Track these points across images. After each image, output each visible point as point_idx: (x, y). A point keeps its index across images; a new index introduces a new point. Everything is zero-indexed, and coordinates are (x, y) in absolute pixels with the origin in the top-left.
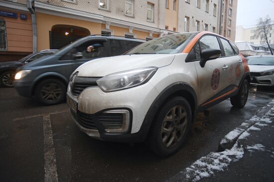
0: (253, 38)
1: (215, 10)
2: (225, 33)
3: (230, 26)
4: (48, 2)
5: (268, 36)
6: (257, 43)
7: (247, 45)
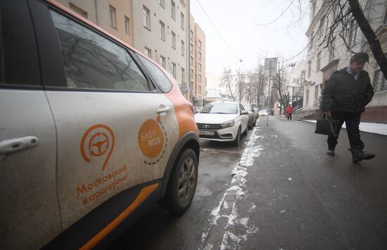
0: (220, 86)
1: (183, 48)
2: (196, 78)
3: (200, 71)
5: (231, 85)
6: (224, 90)
7: (216, 93)
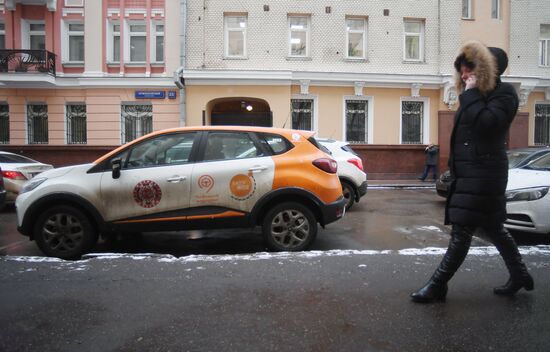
4: (203, 66)
